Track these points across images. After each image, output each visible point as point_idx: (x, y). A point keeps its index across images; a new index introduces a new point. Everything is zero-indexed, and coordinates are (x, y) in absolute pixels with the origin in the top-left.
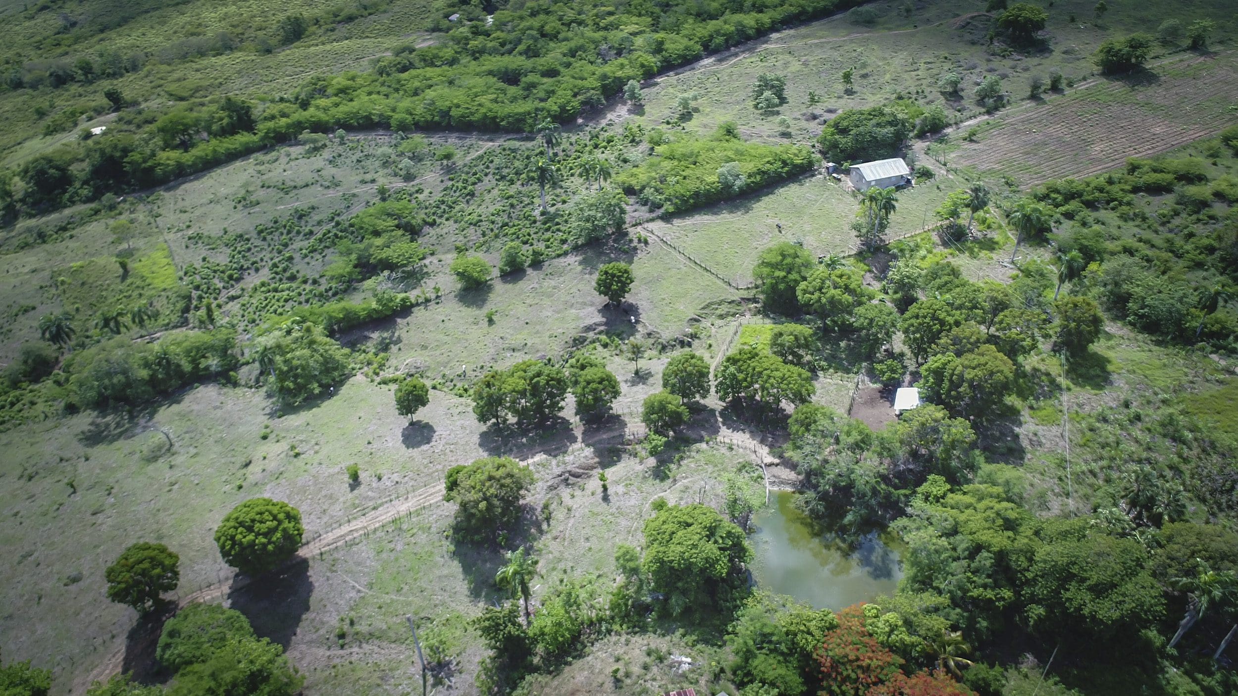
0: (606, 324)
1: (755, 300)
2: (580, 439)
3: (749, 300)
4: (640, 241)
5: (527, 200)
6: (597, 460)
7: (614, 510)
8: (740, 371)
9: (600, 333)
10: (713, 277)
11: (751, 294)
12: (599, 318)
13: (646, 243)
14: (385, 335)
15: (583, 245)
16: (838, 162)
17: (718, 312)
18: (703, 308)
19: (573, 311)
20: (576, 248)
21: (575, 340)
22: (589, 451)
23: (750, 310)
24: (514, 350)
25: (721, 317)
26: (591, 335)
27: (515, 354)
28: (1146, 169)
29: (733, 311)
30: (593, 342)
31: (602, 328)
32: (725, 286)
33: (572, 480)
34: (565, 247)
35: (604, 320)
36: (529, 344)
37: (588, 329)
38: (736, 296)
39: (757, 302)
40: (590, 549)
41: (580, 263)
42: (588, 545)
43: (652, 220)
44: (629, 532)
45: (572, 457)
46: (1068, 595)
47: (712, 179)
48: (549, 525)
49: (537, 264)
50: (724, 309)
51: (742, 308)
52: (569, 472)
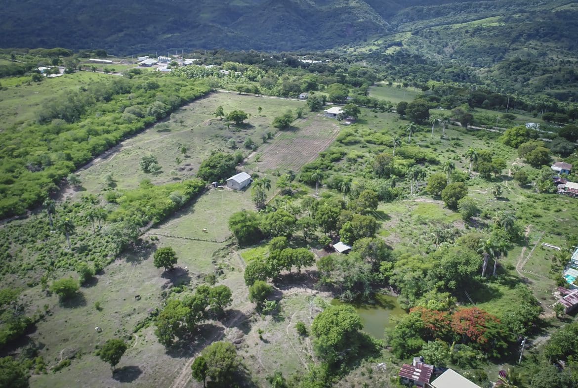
0: (171, 282)
1: (233, 244)
2: (224, 327)
3: (230, 245)
4: (152, 240)
5: (56, 247)
6: (241, 331)
7: (274, 344)
8: (279, 260)
9: (171, 287)
10: (206, 242)
11: (230, 242)
12: (165, 281)
13: (157, 240)
14: (28, 347)
15: (120, 254)
16: (218, 181)
17: (221, 255)
18: (213, 256)
19: (146, 283)
20: (118, 256)
21: (162, 295)
22: (235, 329)
23: (234, 249)
24: (129, 315)
25: (224, 257)
26: (167, 290)
27: (132, 317)
28: (328, 154)
29: (226, 252)
30: (170, 293)
31: (171, 284)
32: (214, 243)
33: (239, 346)
34: (109, 258)
35: (169, 280)
36: (137, 308)
37: (164, 287)
38: (224, 245)
39: (235, 244)
40: (281, 365)
41: (128, 261)
42: (278, 364)
43: (148, 230)
44: (291, 347)
45: (230, 336)
46: (460, 270)
47: (169, 201)
48: (248, 370)
49: (100, 272)
50: (222, 253)
51: (230, 249)
52: (235, 342)
